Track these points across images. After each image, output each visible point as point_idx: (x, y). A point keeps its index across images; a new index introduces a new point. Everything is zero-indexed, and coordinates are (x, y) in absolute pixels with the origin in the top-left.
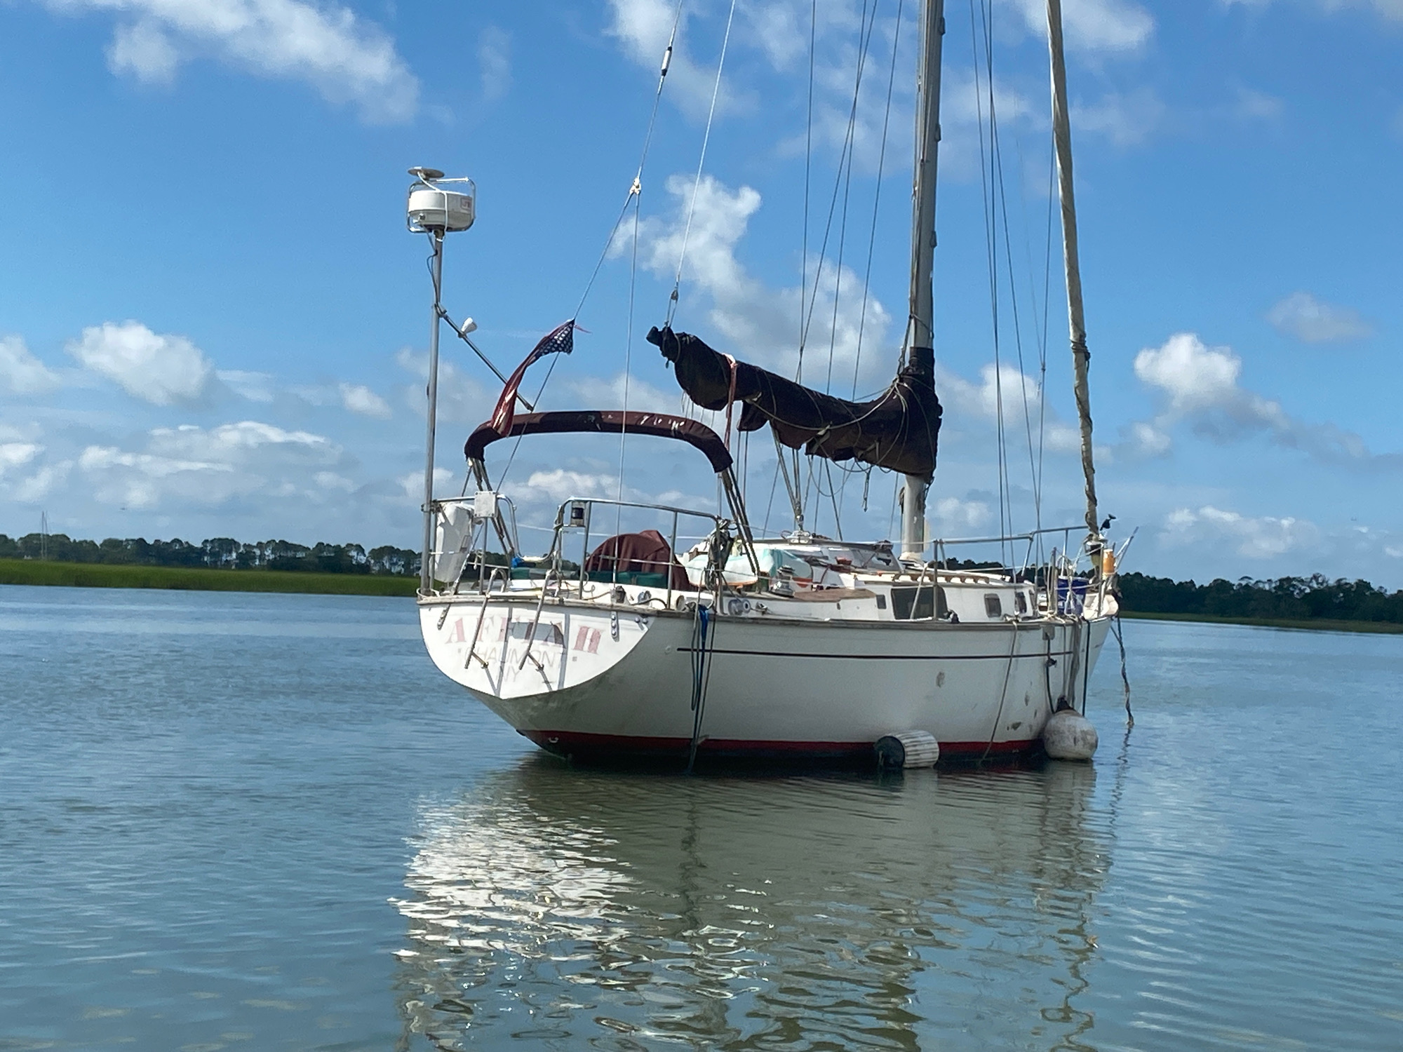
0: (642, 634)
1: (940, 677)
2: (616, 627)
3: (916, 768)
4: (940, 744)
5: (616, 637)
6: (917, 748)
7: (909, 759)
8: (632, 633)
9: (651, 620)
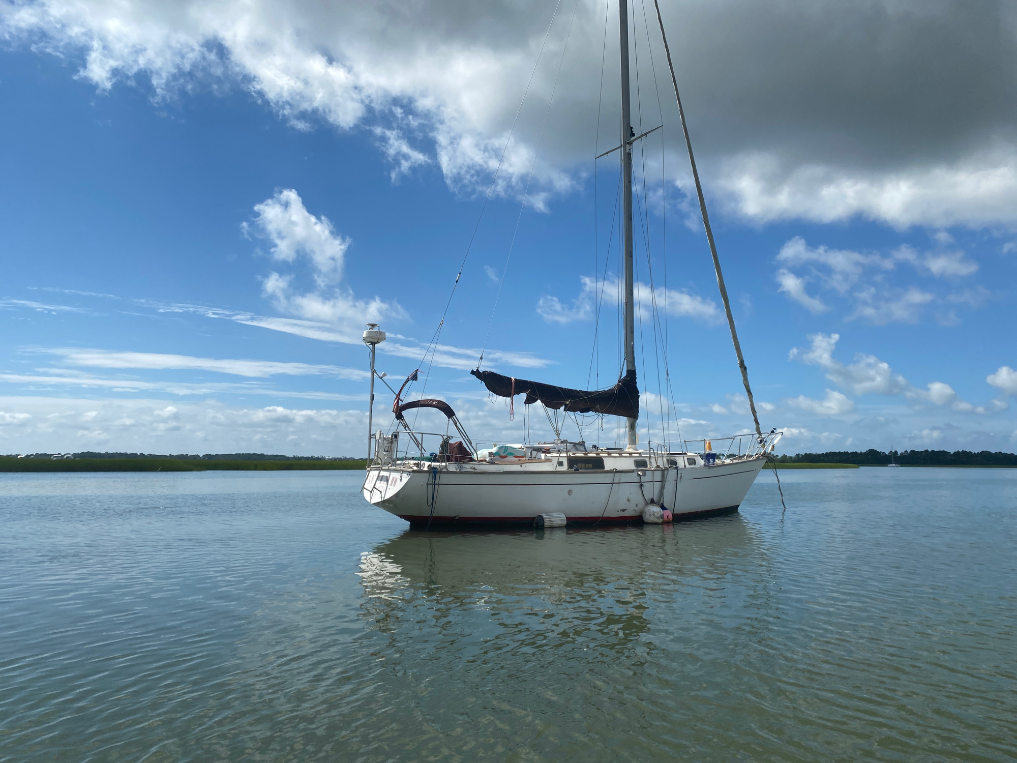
0: (407, 479)
1: (570, 492)
2: (401, 477)
3: (552, 528)
4: (567, 518)
5: (401, 480)
6: (552, 519)
7: (547, 524)
8: (406, 478)
9: (411, 474)
